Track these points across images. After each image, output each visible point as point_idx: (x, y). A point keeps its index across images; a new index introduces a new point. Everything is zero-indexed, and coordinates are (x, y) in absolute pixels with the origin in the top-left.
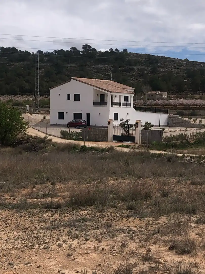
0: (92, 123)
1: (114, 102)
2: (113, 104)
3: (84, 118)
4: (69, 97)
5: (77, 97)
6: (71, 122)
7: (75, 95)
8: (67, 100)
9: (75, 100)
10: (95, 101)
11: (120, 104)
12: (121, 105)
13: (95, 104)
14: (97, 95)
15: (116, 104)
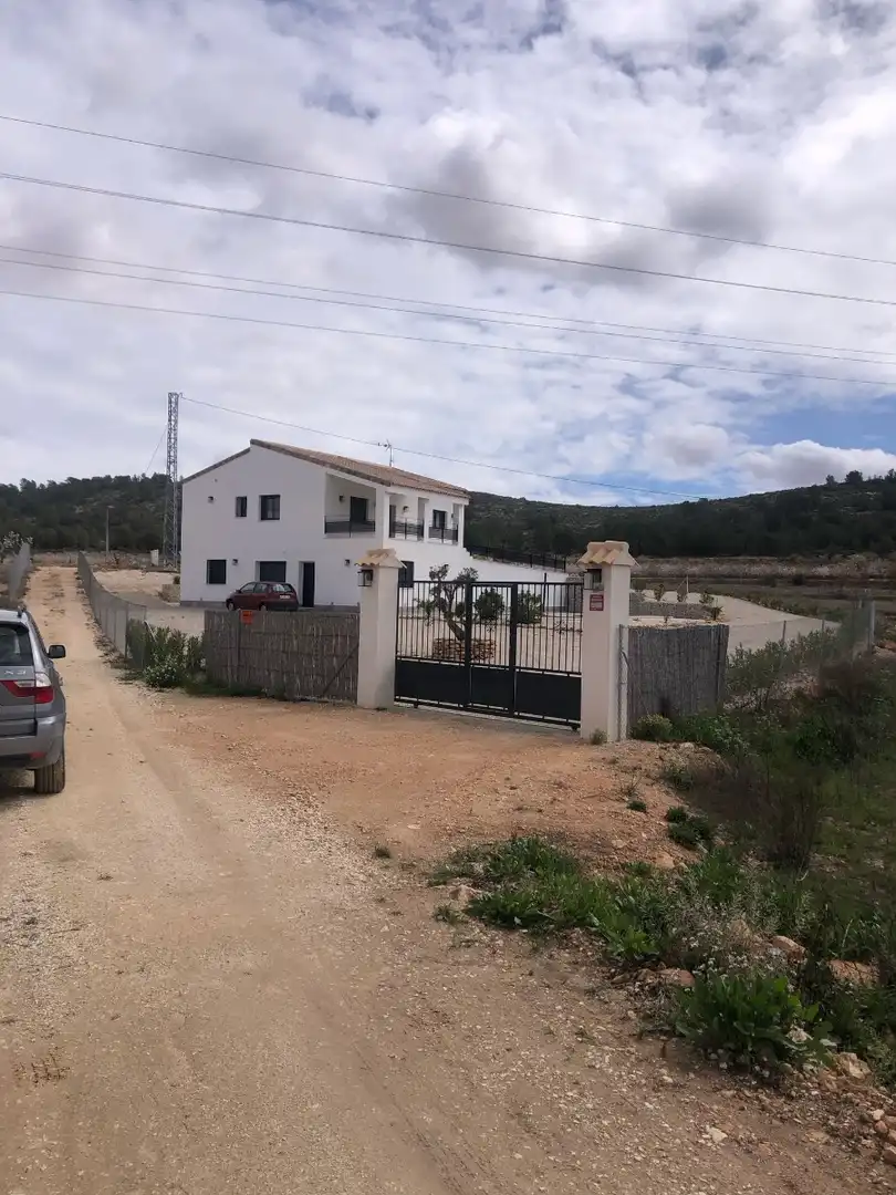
0: (320, 598)
1: (397, 519)
2: (394, 528)
3: (294, 577)
4: (242, 507)
5: (269, 507)
6: (239, 592)
7: (264, 499)
8: (237, 515)
9: (264, 517)
10: (331, 519)
11: (420, 531)
12: (422, 535)
13: (331, 528)
14: (341, 498)
15: (406, 529)
